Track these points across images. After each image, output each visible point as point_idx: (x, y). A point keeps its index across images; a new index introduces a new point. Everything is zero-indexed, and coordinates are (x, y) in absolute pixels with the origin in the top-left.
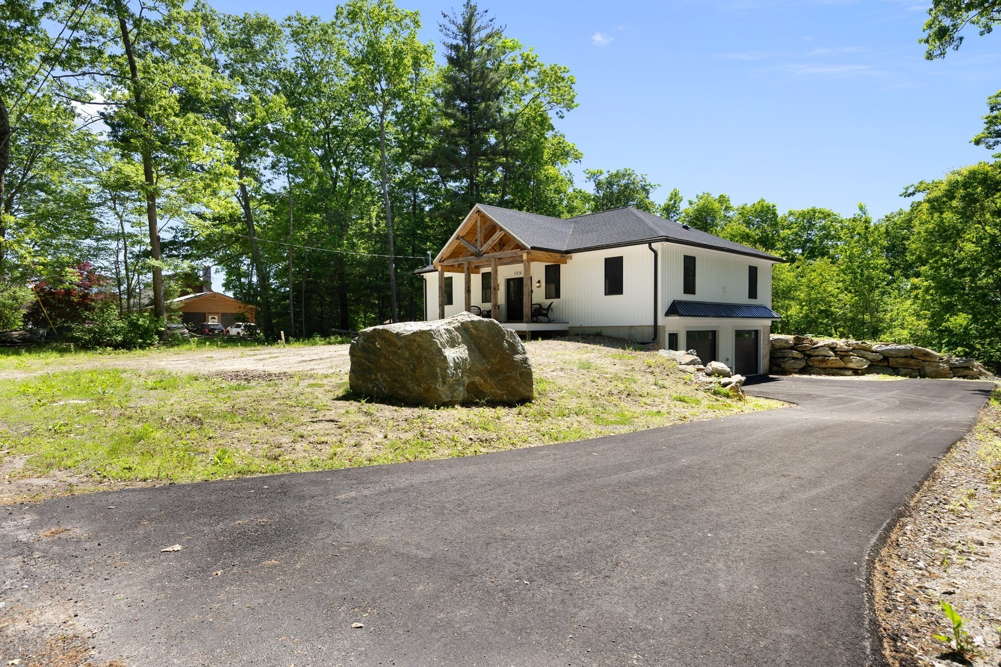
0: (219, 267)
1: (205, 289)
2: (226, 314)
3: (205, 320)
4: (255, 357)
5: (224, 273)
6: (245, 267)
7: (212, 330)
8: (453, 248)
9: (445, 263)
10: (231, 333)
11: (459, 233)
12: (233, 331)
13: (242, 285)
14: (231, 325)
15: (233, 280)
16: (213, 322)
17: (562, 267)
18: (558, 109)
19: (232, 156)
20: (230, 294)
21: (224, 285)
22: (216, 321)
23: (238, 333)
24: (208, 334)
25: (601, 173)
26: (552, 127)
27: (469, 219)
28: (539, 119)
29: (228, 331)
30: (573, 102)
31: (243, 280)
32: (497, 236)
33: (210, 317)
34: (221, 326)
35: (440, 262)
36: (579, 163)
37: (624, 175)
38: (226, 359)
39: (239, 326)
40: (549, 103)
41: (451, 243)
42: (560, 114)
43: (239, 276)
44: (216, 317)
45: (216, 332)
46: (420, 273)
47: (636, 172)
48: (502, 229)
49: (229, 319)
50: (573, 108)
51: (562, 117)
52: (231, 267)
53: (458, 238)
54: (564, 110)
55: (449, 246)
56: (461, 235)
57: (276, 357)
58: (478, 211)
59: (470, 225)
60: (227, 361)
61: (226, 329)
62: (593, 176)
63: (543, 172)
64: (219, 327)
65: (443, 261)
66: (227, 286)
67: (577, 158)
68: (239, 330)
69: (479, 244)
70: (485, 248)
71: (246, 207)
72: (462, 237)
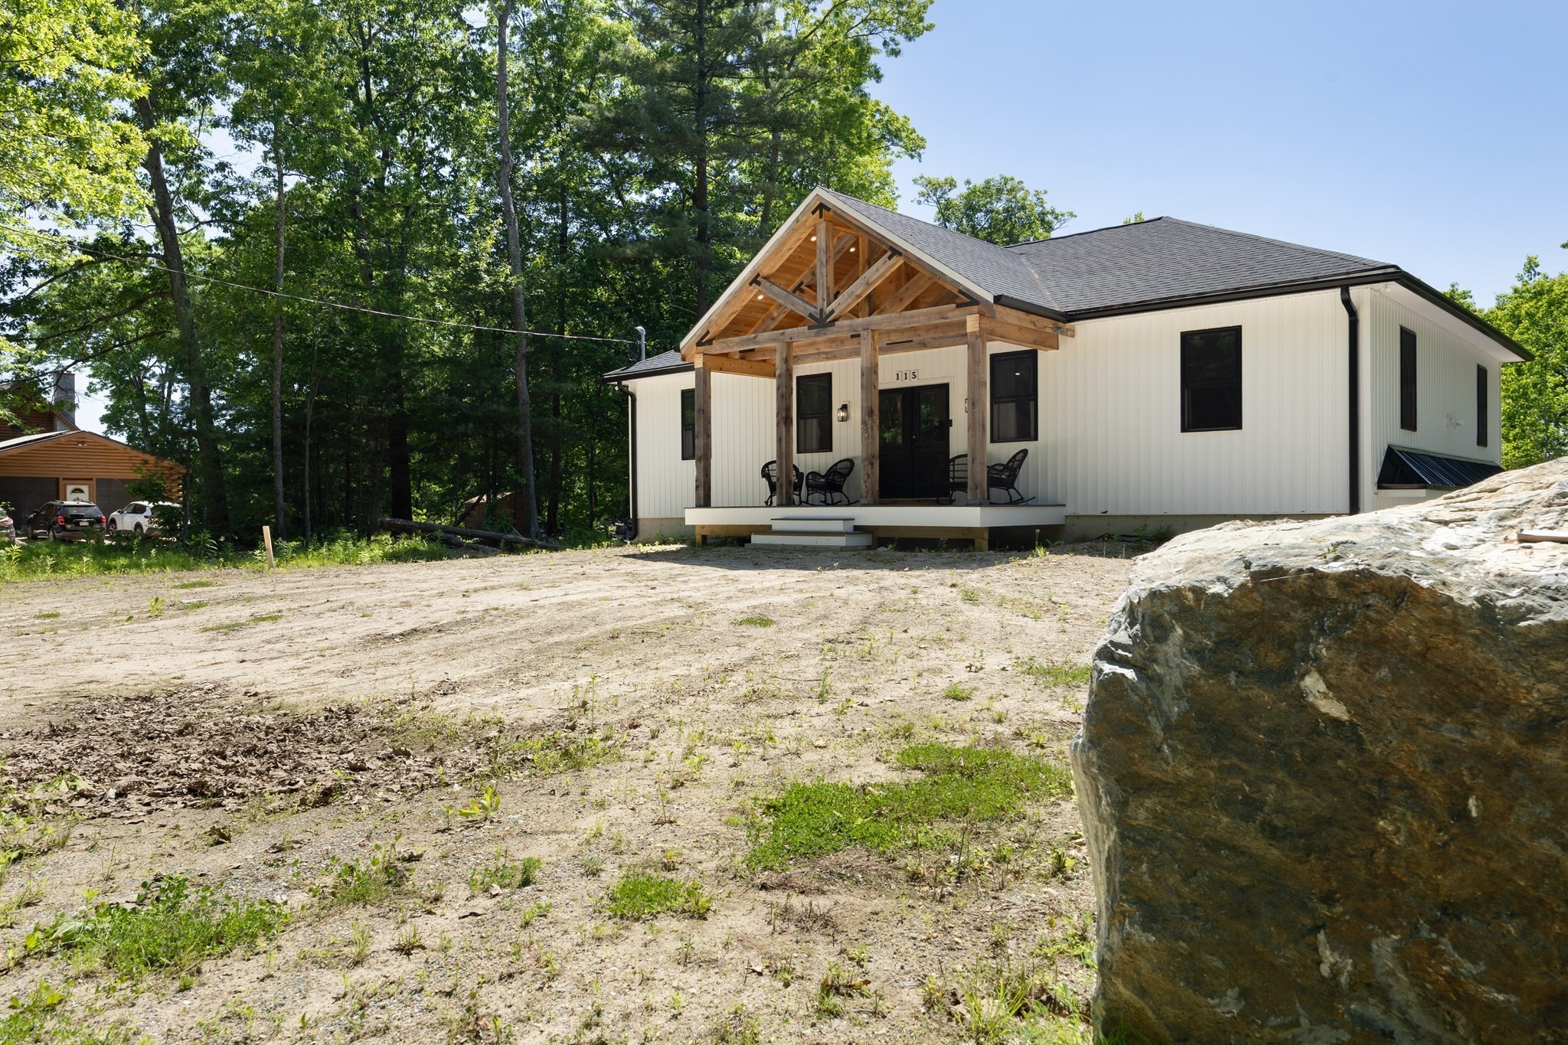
0: (95, 380)
1: (58, 424)
2: (110, 481)
3: (58, 494)
4: (202, 617)
5: (107, 392)
6: (154, 383)
7: (74, 519)
8: (738, 307)
9: (717, 348)
10: (119, 528)
11: (758, 266)
12: (126, 521)
13: (146, 419)
14: (121, 507)
15: (127, 408)
16: (77, 499)
17: (1045, 358)
18: (888, 35)
19: (130, 51)
20: (122, 438)
21: (104, 419)
22: (85, 496)
23: (138, 526)
24: (64, 528)
25: (952, 184)
26: (877, 72)
27: (792, 230)
28: (853, 52)
29: (113, 521)
30: (921, 20)
31: (148, 408)
32: (882, 270)
33: (70, 488)
34: (95, 511)
35: (699, 344)
36: (916, 160)
37: (999, 191)
38: (101, 623)
39: (140, 510)
40: (865, 21)
41: (735, 295)
42: (892, 46)
43: (141, 399)
44: (85, 488)
45: (84, 523)
46: (619, 379)
47: (1026, 186)
48: (895, 251)
49: (113, 495)
50: (919, 33)
51: (895, 53)
52: (122, 381)
53: (755, 281)
54: (900, 38)
55: (727, 303)
56: (766, 272)
57: (274, 618)
58: (822, 208)
59: (793, 244)
60: (107, 635)
61: (107, 514)
62: (934, 189)
63: (855, 170)
64: (90, 511)
65: (710, 342)
66: (112, 419)
67: (914, 149)
68: (140, 518)
69: (821, 293)
70: (843, 303)
71: (164, 225)
72: (766, 278)
